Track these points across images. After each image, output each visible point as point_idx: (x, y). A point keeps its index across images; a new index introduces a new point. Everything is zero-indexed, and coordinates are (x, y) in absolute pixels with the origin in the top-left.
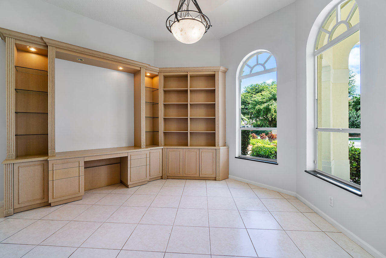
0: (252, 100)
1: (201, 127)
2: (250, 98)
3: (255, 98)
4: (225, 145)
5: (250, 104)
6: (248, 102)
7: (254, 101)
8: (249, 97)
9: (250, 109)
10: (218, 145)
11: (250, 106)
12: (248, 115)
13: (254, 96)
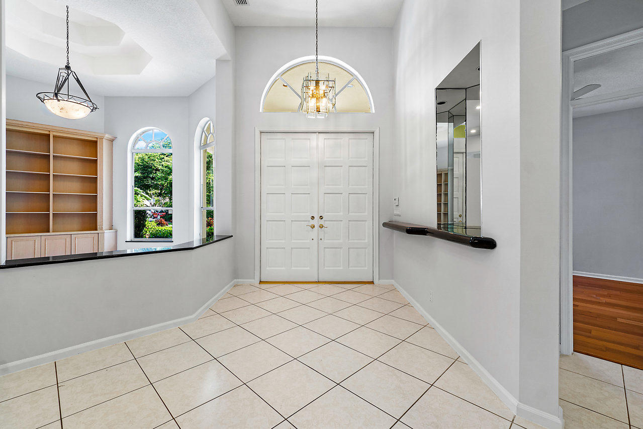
0: (162, 165)
1: (74, 207)
2: (160, 161)
3: (167, 163)
4: (111, 228)
5: (159, 170)
6: (155, 167)
7: (166, 167)
8: (157, 159)
9: (159, 179)
10: (102, 229)
11: (159, 174)
12: (157, 189)
13: (166, 158)
